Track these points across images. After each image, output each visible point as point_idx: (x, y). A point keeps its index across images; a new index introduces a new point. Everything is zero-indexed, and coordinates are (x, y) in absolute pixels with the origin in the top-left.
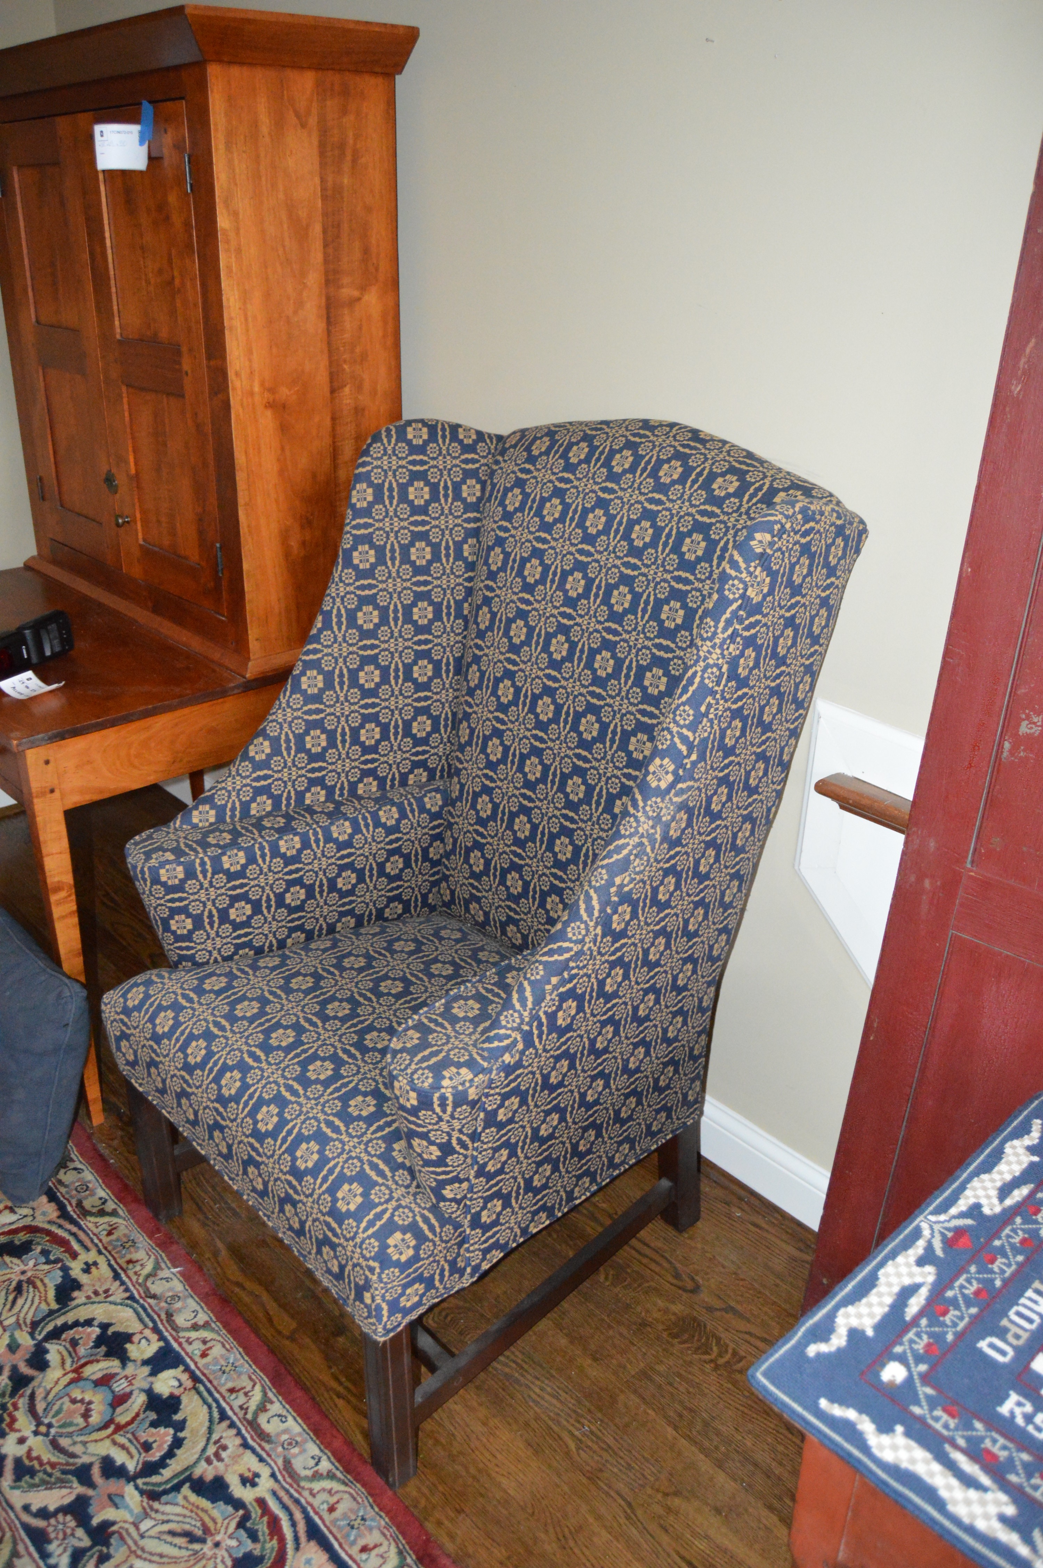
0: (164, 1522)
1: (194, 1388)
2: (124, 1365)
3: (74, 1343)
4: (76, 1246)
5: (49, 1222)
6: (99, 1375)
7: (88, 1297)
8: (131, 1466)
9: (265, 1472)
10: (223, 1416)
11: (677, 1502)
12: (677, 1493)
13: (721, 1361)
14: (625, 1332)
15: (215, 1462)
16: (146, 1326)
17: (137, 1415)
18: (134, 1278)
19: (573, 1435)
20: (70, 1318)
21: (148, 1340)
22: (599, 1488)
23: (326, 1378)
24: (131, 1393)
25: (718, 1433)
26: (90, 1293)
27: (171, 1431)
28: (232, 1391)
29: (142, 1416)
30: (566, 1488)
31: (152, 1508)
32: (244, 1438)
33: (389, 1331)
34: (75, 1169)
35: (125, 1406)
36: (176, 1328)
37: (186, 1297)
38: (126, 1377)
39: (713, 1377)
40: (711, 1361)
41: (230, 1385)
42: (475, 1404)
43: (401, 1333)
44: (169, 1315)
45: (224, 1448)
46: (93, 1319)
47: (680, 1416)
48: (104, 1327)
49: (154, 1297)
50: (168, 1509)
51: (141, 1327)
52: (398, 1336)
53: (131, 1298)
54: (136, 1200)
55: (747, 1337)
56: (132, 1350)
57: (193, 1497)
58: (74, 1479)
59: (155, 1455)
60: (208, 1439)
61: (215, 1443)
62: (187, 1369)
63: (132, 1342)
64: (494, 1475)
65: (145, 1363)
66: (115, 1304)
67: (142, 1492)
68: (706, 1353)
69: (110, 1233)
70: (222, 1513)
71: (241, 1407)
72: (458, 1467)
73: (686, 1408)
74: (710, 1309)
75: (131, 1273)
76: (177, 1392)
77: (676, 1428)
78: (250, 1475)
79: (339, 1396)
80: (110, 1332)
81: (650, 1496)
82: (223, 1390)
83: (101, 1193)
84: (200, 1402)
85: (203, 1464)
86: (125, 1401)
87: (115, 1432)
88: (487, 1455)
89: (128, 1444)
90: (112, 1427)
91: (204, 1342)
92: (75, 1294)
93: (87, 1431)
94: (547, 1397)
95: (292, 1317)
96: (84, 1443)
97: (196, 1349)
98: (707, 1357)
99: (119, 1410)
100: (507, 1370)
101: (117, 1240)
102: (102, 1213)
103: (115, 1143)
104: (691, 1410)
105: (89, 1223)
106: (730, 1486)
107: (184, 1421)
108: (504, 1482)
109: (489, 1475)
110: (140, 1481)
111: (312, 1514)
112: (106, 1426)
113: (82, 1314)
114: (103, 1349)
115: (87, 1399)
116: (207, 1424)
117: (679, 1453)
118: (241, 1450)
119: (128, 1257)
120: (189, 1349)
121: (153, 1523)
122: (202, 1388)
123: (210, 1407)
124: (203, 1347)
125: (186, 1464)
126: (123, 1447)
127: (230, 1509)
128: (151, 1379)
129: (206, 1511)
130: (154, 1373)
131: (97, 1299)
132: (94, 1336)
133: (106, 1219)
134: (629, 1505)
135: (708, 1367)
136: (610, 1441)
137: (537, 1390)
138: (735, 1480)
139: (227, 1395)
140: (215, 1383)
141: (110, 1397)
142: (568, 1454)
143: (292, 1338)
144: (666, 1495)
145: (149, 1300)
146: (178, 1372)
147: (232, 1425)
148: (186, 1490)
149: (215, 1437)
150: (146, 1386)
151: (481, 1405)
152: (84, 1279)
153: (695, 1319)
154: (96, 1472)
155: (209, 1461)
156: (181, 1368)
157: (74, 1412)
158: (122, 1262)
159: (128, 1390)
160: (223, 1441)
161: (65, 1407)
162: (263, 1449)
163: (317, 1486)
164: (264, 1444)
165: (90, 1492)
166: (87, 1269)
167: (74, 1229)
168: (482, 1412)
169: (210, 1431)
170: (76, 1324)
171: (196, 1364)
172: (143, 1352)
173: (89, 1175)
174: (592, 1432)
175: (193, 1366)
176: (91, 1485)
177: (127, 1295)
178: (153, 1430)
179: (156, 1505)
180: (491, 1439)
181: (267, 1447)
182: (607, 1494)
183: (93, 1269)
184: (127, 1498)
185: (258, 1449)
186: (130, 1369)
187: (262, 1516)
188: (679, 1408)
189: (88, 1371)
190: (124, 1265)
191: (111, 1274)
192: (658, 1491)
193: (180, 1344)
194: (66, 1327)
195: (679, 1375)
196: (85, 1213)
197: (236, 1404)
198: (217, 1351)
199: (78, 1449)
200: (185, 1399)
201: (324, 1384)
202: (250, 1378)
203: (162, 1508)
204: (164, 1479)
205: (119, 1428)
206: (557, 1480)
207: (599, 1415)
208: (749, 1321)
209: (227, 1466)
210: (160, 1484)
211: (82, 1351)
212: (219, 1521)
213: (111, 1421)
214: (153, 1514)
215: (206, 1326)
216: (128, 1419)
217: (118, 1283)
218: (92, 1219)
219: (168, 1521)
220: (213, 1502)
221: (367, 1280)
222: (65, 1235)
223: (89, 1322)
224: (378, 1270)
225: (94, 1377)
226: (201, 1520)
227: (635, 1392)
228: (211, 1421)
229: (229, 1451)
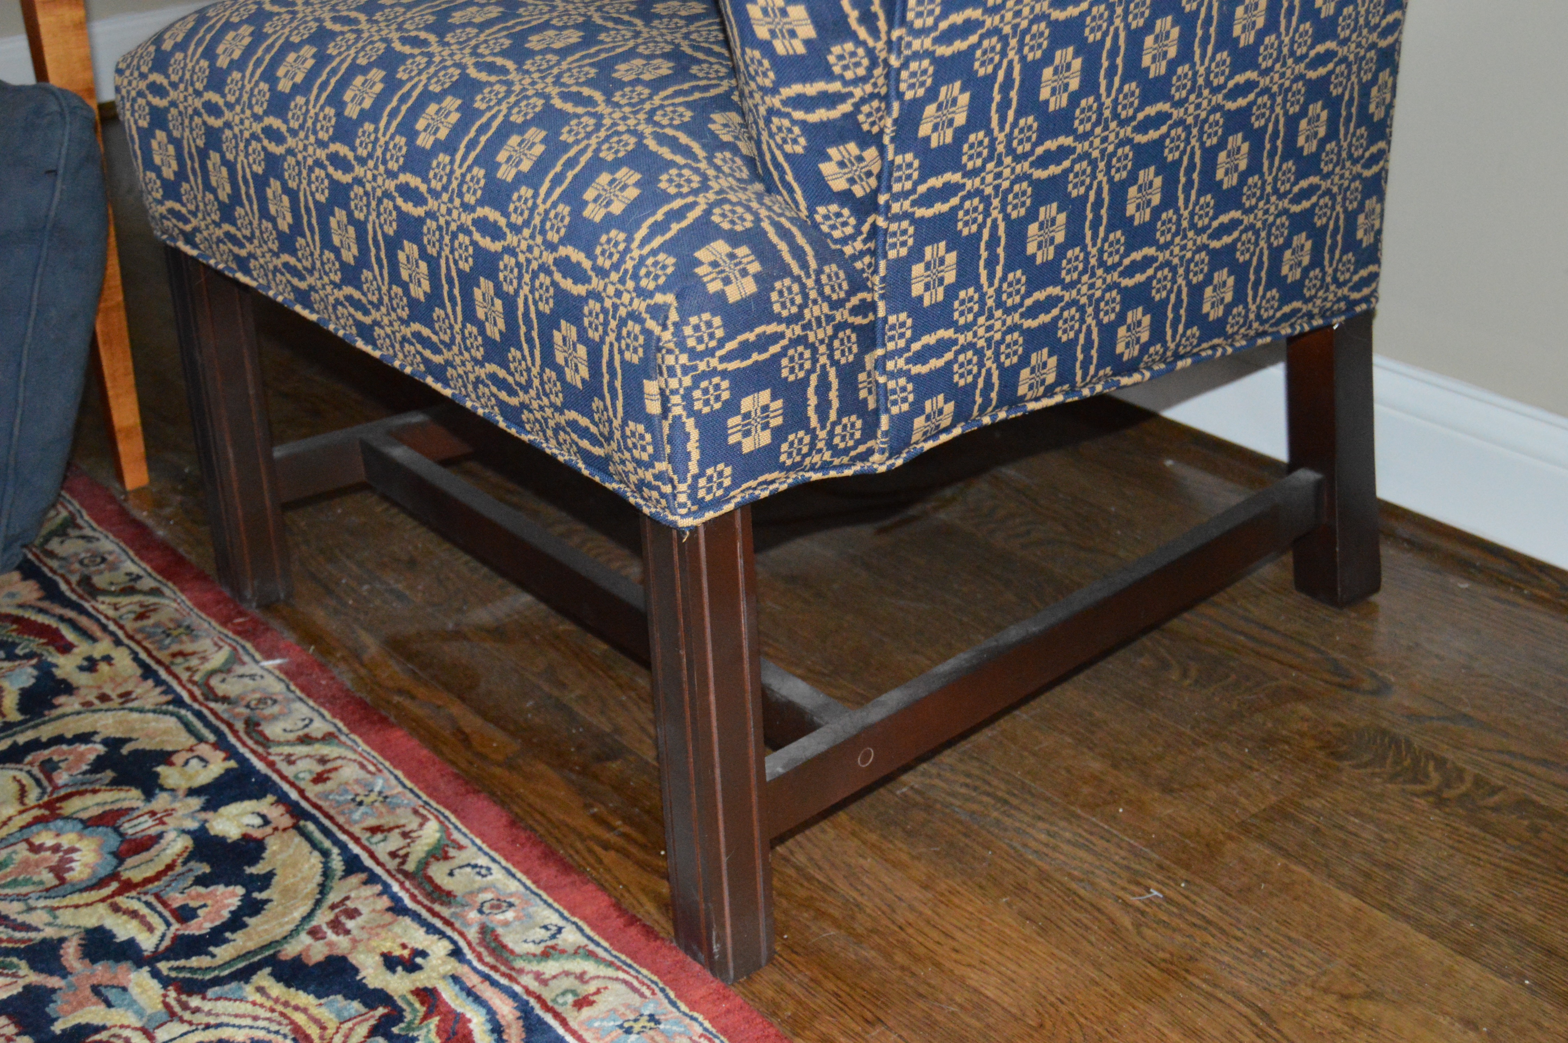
0: (208, 1027)
1: (296, 827)
2: (149, 795)
3: (49, 767)
4: (69, 635)
5: (21, 606)
6: (96, 811)
7: (87, 704)
8: (147, 942)
9: (439, 948)
10: (353, 865)
11: (1371, 1009)
12: (1369, 996)
13: (1448, 794)
14: (1230, 750)
15: (331, 935)
16: (201, 739)
17: (170, 867)
18: (185, 676)
19: (1126, 904)
20: (46, 732)
21: (201, 759)
22: (1191, 986)
23: (581, 821)
24: (160, 836)
25: (1456, 902)
26: (91, 698)
27: (240, 890)
28: (374, 830)
29: (179, 869)
30: (1116, 987)
31: (185, 1006)
32: (394, 898)
33: (703, 506)
34: (83, 537)
35: (144, 856)
36: (265, 742)
37: (289, 701)
38: (153, 813)
39: (1436, 817)
40: (1428, 793)
41: (372, 822)
42: (904, 857)
43: (730, 514)
44: (252, 725)
45: (353, 914)
46: (95, 733)
47: (1368, 875)
48: (113, 743)
49: (225, 699)
50: (221, 1006)
51: (192, 741)
52: (723, 523)
53: (178, 701)
54: (201, 577)
55: (1505, 758)
56: (169, 775)
57: (277, 989)
58: (23, 964)
59: (200, 926)
60: (318, 903)
61: (333, 907)
62: (283, 799)
63: (171, 764)
64: (948, 965)
65: (192, 792)
66: (141, 711)
67: (165, 982)
68: (1415, 781)
69: (141, 616)
70: (339, 1013)
71: (393, 855)
72: (871, 954)
73: (1375, 863)
74: (1413, 716)
75: (179, 670)
76: (257, 834)
77: (1358, 893)
78: (406, 953)
79: (606, 846)
80: (125, 751)
81: (1308, 999)
82: (356, 830)
83: (130, 567)
84: (306, 847)
85: (305, 939)
86: (147, 848)
87: (118, 892)
88: (935, 934)
89: (144, 910)
90: (114, 885)
91: (323, 760)
92: (62, 699)
93: (61, 890)
94: (1066, 848)
95: (513, 734)
96: (52, 910)
97: (305, 769)
98: (1418, 788)
99: (130, 862)
100: (975, 807)
101: (157, 625)
102: (128, 591)
103: (167, 511)
104: (1389, 867)
105: (103, 606)
106: (1495, 985)
107: (270, 875)
108: (974, 978)
109: (938, 965)
110: (163, 966)
111: (539, 1011)
112: (101, 883)
113: (71, 727)
114: (109, 774)
115: (66, 846)
116: (319, 879)
117: (1371, 932)
118: (389, 917)
119: (175, 648)
120: (289, 771)
121: (186, 1028)
122: (311, 827)
123: (325, 854)
124: (319, 768)
125: (267, 939)
126: (134, 914)
127: (356, 1006)
128: (203, 815)
129: (305, 1011)
130: (212, 805)
131: (105, 706)
132: (92, 757)
133: (137, 598)
134: (1262, 1013)
135: (1422, 803)
136: (1210, 913)
137: (1043, 837)
138: (1504, 976)
139: (364, 837)
140: (341, 820)
141: (114, 842)
142: (1115, 931)
143: (510, 765)
144: (1345, 997)
145: (212, 705)
146: (265, 805)
147: (373, 879)
148: (263, 978)
149: (333, 897)
150: (193, 825)
151: (918, 858)
152: (82, 679)
153: (1384, 732)
154: (70, 954)
155: (315, 933)
156: (270, 798)
157: (37, 864)
158: (162, 655)
159: (153, 831)
160: (350, 904)
161: (17, 858)
162: (436, 914)
163: (550, 968)
164: (437, 907)
165: (54, 982)
166: (90, 665)
167: (70, 614)
168: (920, 870)
169: (323, 889)
170: (59, 740)
171: (301, 792)
172: (190, 778)
173: (108, 544)
174: (1168, 900)
175: (294, 795)
176: (57, 968)
177: (169, 697)
178: (201, 890)
179: (195, 1001)
180: (942, 910)
181: (445, 912)
182: (1210, 996)
183: (103, 667)
184: (134, 991)
185: (425, 914)
186: (161, 801)
187: (427, 1016)
188: (1365, 865)
189: (73, 806)
190: (167, 660)
191: (139, 671)
192: (1326, 991)
193: (271, 765)
194: (35, 745)
195: (1358, 814)
196: (94, 592)
197: (382, 850)
198: (349, 772)
199: (37, 918)
200: (273, 845)
201: (574, 830)
202: (416, 812)
203: (207, 1006)
204: (218, 961)
205: (127, 886)
206: (1094, 974)
207: (1182, 873)
208: (1506, 735)
209: (355, 941)
210: (209, 969)
211: (62, 778)
212: (332, 1026)
213: (114, 876)
214: (187, 1016)
215: (328, 738)
216: (150, 873)
217: (150, 683)
218: (108, 599)
219: (218, 1026)
220: (319, 996)
221: (652, 345)
222: (54, 623)
223: (85, 738)
224: (674, 316)
225: (85, 815)
226: (292, 1022)
227: (1260, 838)
228: (327, 873)
229: (360, 920)
